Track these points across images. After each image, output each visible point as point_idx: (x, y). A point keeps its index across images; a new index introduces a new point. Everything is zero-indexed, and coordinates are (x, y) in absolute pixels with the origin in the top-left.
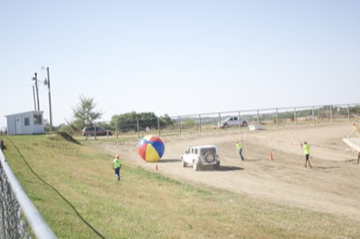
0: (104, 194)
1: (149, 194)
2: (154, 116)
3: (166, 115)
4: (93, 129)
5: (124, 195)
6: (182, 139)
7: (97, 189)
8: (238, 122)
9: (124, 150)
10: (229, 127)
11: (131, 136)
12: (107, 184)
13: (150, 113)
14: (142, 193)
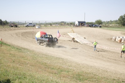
2: (1, 21)
3: (6, 21)
6: (11, 30)
8: (32, 25)
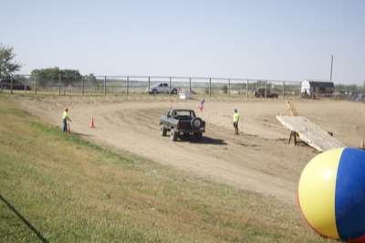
0: (15, 153)
1: (65, 158)
2: (78, 74)
3: (92, 75)
4: (9, 81)
5: (38, 156)
6: (106, 101)
7: (7, 147)
8: (167, 89)
9: (42, 108)
10: (158, 93)
11: (51, 93)
12: (20, 142)
13: (74, 71)
14: (57, 156)
